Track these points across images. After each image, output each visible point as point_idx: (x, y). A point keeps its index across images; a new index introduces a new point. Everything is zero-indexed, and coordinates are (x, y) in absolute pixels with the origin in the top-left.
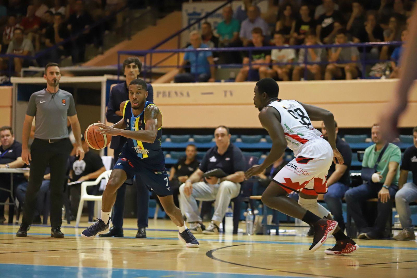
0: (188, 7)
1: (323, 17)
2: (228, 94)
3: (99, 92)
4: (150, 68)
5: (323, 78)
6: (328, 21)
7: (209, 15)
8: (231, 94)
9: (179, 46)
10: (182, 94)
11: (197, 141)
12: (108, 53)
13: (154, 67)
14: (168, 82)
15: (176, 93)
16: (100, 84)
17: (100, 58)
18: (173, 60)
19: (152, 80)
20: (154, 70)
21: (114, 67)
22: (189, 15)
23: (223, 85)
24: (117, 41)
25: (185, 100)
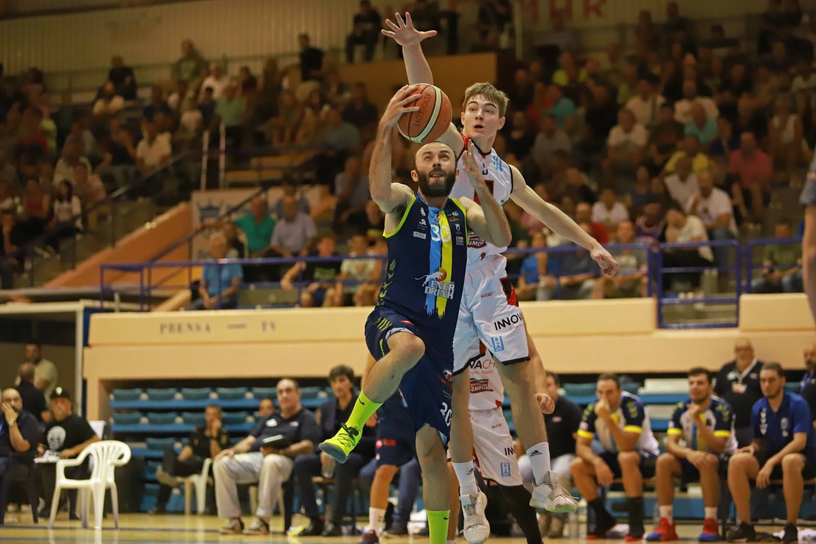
0: (201, 198)
2: (269, 327)
3: (72, 325)
4: (150, 288)
7: (232, 210)
8: (273, 326)
9: (190, 256)
10: (198, 327)
11: (222, 397)
12: (82, 267)
13: (156, 287)
14: (176, 309)
15: (190, 326)
16: (73, 314)
17: (69, 275)
18: (184, 278)
19: (152, 306)
20: (155, 293)
21: (96, 289)
22: (203, 210)
23: (260, 313)
24: (97, 249)
25: (203, 336)
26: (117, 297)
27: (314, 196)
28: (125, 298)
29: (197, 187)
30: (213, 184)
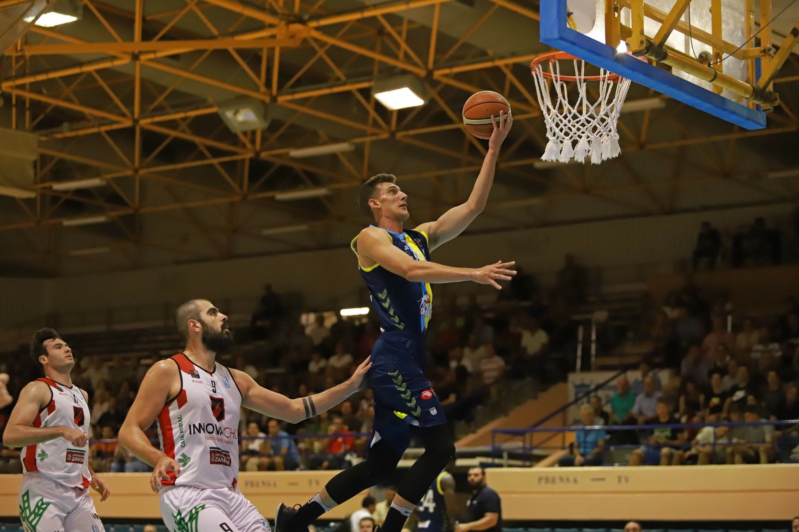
0: (576, 378)
1: (735, 389)
2: (623, 480)
4: (531, 448)
5: (733, 463)
6: (740, 394)
7: (599, 387)
8: (627, 480)
9: (564, 423)
10: (568, 480)
12: (482, 431)
13: (536, 447)
14: (552, 465)
15: (561, 479)
17: (471, 437)
18: (557, 441)
19: (534, 463)
20: (536, 452)
21: (487, 448)
22: (577, 387)
23: (617, 469)
24: (491, 418)
25: (571, 487)
26: (505, 455)
27: (664, 376)
28: (513, 456)
29: (573, 369)
30: (586, 367)
